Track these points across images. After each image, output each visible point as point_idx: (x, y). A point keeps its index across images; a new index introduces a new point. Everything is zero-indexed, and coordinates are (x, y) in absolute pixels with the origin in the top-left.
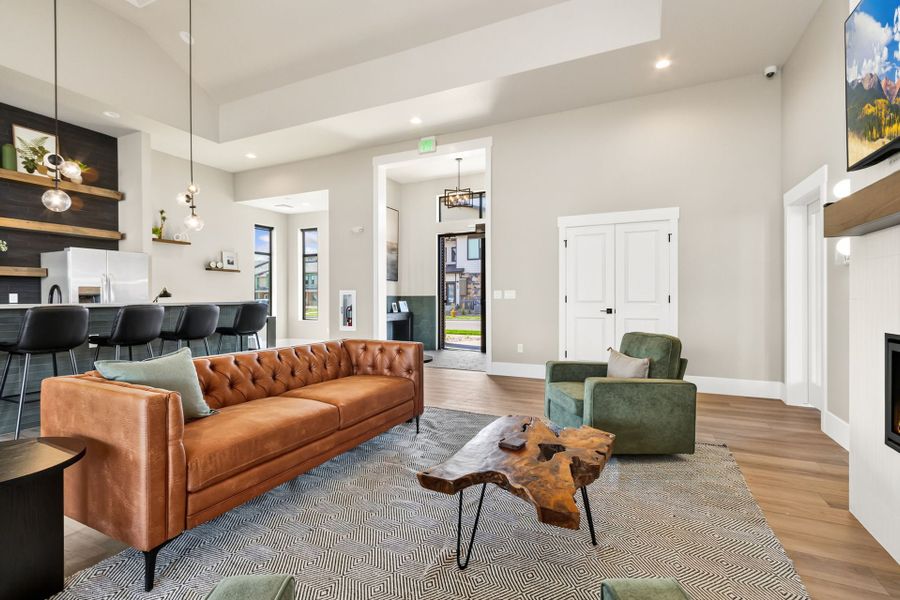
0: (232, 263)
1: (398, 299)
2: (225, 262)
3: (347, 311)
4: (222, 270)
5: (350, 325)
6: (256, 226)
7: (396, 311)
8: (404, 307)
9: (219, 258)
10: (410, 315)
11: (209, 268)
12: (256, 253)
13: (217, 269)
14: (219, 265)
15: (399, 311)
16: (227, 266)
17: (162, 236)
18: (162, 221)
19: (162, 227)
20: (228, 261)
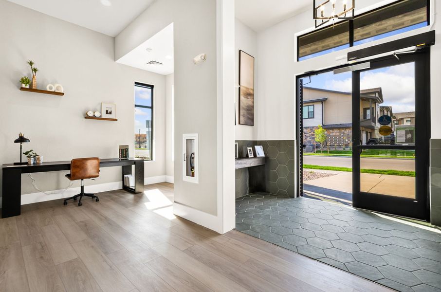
0: (110, 113)
1: (254, 143)
2: (104, 112)
3: (190, 159)
4: (100, 118)
5: (193, 175)
6: (136, 83)
7: (251, 155)
8: (260, 151)
9: (99, 108)
10: (266, 159)
11: (87, 117)
12: (136, 106)
13: (94, 117)
14: (97, 114)
15: (255, 156)
16: (104, 116)
17: (33, 85)
18: (34, 72)
19: (34, 77)
20: (107, 111)
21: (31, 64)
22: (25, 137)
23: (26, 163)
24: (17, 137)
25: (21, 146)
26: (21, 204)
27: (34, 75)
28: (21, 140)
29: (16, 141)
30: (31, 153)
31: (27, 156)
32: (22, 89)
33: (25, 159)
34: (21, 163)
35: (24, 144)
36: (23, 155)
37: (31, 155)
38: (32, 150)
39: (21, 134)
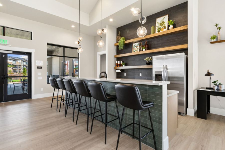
17: (218, 39)
18: (219, 30)
19: (219, 33)
21: (217, 25)
22: (211, 72)
23: (213, 89)
24: (206, 73)
25: (210, 78)
28: (209, 74)
29: (206, 75)
30: (217, 83)
31: (214, 84)
32: (211, 43)
33: (213, 86)
34: (210, 89)
37: (217, 84)
38: (217, 81)
39: (208, 71)
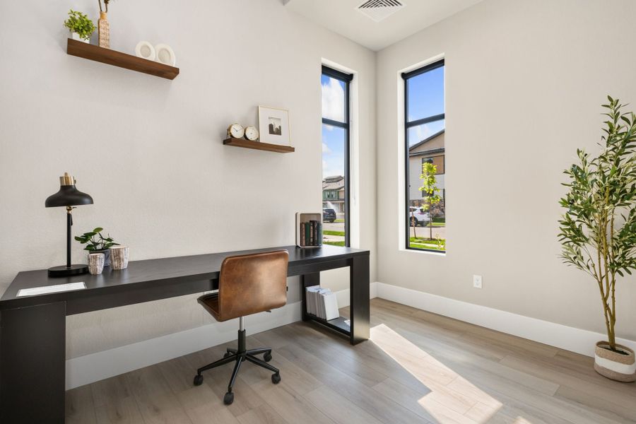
0: (279, 132)
2: (264, 129)
4: (256, 145)
6: (324, 68)
9: (253, 121)
11: (229, 141)
13: (245, 142)
14: (252, 136)
16: (266, 138)
18: (102, 2)
19: (102, 17)
20: (271, 127)
22: (81, 188)
24: (55, 189)
25: (69, 216)
26: (67, 388)
27: (104, 10)
28: (68, 197)
29: (52, 202)
30: (96, 238)
31: (85, 245)
33: (80, 256)
34: (69, 272)
35: (77, 211)
36: (74, 243)
37: (98, 244)
38: (100, 229)
39: (67, 178)
